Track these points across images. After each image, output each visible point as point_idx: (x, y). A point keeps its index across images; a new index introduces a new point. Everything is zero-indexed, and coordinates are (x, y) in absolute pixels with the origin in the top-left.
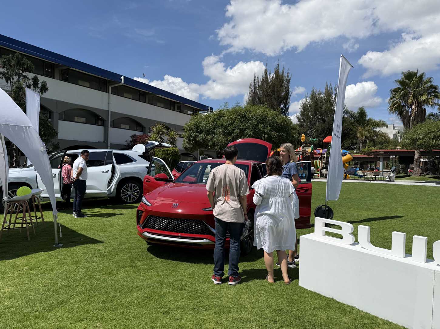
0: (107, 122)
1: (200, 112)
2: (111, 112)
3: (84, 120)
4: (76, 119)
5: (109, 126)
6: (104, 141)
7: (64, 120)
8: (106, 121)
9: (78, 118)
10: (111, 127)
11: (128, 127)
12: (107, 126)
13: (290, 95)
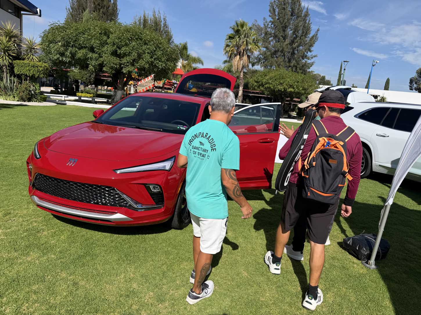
1: (22, 12)
13: (118, 14)
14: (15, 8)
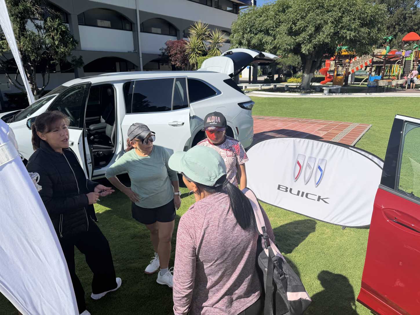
0: (136, 25)
1: (240, 7)
2: (139, 11)
3: (108, 23)
4: (99, 22)
5: (139, 30)
6: (135, 50)
7: (86, 25)
8: (134, 24)
9: (101, 22)
10: (141, 32)
11: (159, 30)
12: (136, 30)
14: (234, 5)
